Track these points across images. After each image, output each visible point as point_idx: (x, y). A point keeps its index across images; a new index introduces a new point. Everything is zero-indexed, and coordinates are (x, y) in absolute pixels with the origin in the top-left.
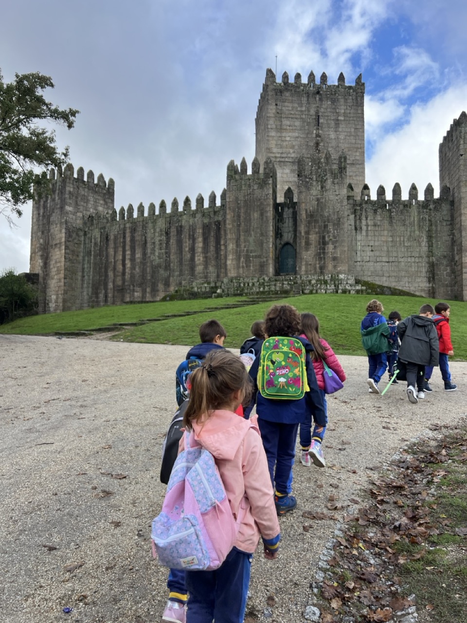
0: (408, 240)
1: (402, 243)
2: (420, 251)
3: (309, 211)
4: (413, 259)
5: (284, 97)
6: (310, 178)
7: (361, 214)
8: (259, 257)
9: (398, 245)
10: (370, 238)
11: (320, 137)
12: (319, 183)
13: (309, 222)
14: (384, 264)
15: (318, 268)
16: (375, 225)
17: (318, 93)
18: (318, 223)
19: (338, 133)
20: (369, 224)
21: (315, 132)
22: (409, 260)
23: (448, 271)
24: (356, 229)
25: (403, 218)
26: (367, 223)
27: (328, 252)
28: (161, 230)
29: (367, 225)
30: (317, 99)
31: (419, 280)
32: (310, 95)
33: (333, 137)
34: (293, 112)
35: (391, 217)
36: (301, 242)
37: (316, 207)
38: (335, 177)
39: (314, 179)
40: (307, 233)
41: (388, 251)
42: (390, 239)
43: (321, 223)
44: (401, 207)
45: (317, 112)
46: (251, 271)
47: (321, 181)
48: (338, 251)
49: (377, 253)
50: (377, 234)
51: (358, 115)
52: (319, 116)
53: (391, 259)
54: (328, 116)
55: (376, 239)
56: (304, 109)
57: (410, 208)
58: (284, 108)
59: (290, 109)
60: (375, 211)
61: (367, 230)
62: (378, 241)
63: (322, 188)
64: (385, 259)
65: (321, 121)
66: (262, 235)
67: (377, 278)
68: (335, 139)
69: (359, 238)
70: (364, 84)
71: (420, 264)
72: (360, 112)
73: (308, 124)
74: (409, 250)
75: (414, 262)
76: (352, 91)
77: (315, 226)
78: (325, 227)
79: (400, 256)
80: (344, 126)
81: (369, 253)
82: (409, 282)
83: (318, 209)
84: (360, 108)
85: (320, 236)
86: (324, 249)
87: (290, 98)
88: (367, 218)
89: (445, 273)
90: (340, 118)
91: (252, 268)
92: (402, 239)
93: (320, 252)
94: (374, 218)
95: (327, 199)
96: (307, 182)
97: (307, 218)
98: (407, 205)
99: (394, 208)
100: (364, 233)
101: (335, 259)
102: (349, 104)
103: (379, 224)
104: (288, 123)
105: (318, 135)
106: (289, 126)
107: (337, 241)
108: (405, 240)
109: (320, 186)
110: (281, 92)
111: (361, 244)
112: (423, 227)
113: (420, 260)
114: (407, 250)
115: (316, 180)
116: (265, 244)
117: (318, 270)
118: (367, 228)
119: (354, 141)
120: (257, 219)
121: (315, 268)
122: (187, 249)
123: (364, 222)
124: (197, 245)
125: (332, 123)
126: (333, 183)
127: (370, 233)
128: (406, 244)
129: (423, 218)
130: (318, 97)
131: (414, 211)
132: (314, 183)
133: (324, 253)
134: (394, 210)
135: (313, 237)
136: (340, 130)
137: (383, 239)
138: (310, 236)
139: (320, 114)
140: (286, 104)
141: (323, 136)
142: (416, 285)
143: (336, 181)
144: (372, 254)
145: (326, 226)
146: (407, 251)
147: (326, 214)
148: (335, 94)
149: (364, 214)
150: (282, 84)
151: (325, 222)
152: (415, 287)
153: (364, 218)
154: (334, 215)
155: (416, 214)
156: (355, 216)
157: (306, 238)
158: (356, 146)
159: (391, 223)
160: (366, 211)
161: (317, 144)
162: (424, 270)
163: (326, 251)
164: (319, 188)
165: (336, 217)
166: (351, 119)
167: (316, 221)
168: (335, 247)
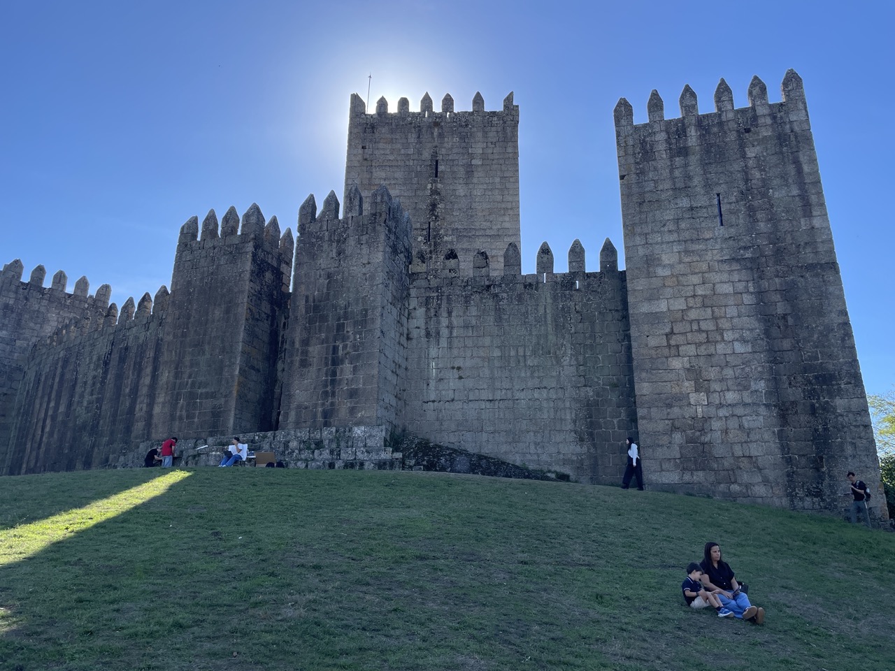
0: (534, 352)
1: (521, 359)
2: (559, 375)
3: (311, 299)
4: (544, 393)
5: (377, 135)
6: (318, 237)
7: (439, 306)
8: (213, 395)
9: (513, 364)
10: (455, 352)
11: (439, 194)
12: (335, 245)
13: (311, 321)
14: (483, 405)
15: (319, 415)
16: (466, 327)
17: (436, 124)
18: (327, 321)
19: (471, 186)
20: (455, 322)
21: (429, 186)
22: (536, 395)
23: (623, 416)
24: (428, 335)
25: (523, 310)
26: (450, 322)
27: (341, 380)
28: (99, 359)
29: (450, 327)
30: (435, 134)
31: (560, 437)
32: (424, 130)
33: (462, 194)
34: (391, 158)
35: (499, 311)
36: (292, 362)
37: (325, 291)
38: (362, 231)
39: (326, 238)
40: (306, 343)
41: (492, 378)
42: (497, 353)
43: (332, 322)
44: (520, 288)
45: (435, 155)
46: (195, 426)
47: (338, 241)
48: (361, 375)
49: (469, 383)
50: (469, 343)
51: (507, 156)
52: (437, 161)
53: (498, 395)
54: (453, 160)
55: (469, 354)
56: (411, 151)
57: (536, 289)
58: (376, 152)
59: (388, 152)
60: (467, 300)
61: (450, 337)
62: (472, 357)
63: (339, 254)
64: (486, 395)
65: (441, 168)
66: (223, 350)
67: (469, 436)
68: (465, 196)
69: (433, 352)
70: (517, 106)
71: (560, 404)
72: (510, 150)
73: (418, 174)
74: (536, 375)
75: (548, 399)
76: (495, 119)
77: (320, 327)
78: (338, 330)
79: (517, 387)
80: (480, 174)
81: (453, 384)
82: (536, 444)
83: (328, 294)
84: (510, 144)
85: (327, 348)
86: (334, 374)
87: (389, 136)
88: (450, 313)
89: (615, 421)
90: (474, 162)
91: (196, 420)
92: (521, 353)
93: (326, 381)
94: (465, 312)
95: (346, 274)
96: (313, 245)
97: (307, 312)
98: (530, 285)
99: (503, 292)
100: (444, 343)
101: (353, 394)
102: (490, 140)
103: (474, 322)
104: (383, 175)
105: (435, 192)
106: (385, 180)
107: (359, 356)
108: (528, 353)
109: (335, 251)
110: (373, 127)
111: (437, 364)
112: (564, 326)
113: (560, 394)
114: (532, 373)
115: (330, 240)
116: (226, 369)
117: (320, 419)
118: (451, 333)
119: (499, 198)
120: (218, 321)
121: (315, 416)
122: (127, 390)
123: (444, 321)
124: (141, 382)
125: (461, 172)
126: (359, 242)
127: (456, 343)
128: (529, 362)
129: (563, 308)
130: (436, 132)
131: (546, 296)
132: (326, 246)
133: (333, 382)
134: (505, 295)
135: (315, 350)
136: (475, 180)
137: (482, 354)
138: (310, 349)
139: (440, 158)
140: (381, 145)
141: (443, 193)
142: (553, 450)
143: (364, 238)
144: (459, 384)
145: (340, 327)
146: (532, 377)
147: (342, 303)
148: (467, 125)
149: (444, 305)
150: (377, 116)
151: (339, 319)
152: (551, 455)
153: (445, 314)
154: (357, 304)
155: (549, 301)
156: (428, 309)
157: (302, 353)
158: (503, 206)
159: (499, 319)
160: (449, 299)
161: (434, 206)
162: (568, 417)
163: (338, 377)
164: (334, 254)
165: (360, 307)
166: (494, 162)
167: (324, 318)
168: (355, 369)
